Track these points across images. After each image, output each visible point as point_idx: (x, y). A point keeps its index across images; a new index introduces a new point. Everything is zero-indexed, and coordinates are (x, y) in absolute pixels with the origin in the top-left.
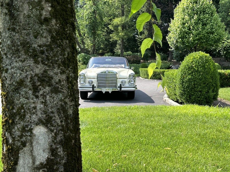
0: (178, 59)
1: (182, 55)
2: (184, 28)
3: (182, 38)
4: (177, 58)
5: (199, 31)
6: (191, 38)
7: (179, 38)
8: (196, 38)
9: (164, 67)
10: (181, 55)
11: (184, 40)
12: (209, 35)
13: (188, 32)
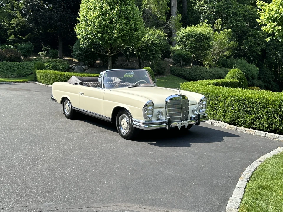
0: (81, 58)
1: (88, 53)
2: (104, 20)
3: (102, 32)
4: (81, 56)
5: (123, 26)
6: (116, 35)
7: (98, 32)
8: (120, 34)
9: (63, 68)
10: (86, 53)
11: (104, 36)
12: (132, 33)
13: (109, 26)
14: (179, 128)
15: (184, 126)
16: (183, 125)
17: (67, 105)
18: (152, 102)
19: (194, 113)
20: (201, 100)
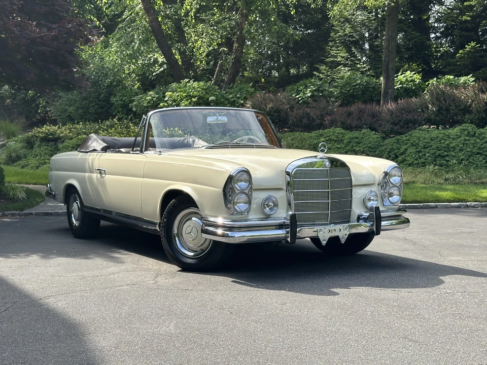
14: (324, 243)
15: (337, 238)
16: (334, 234)
17: (75, 204)
18: (247, 172)
19: (366, 207)
20: (386, 174)
